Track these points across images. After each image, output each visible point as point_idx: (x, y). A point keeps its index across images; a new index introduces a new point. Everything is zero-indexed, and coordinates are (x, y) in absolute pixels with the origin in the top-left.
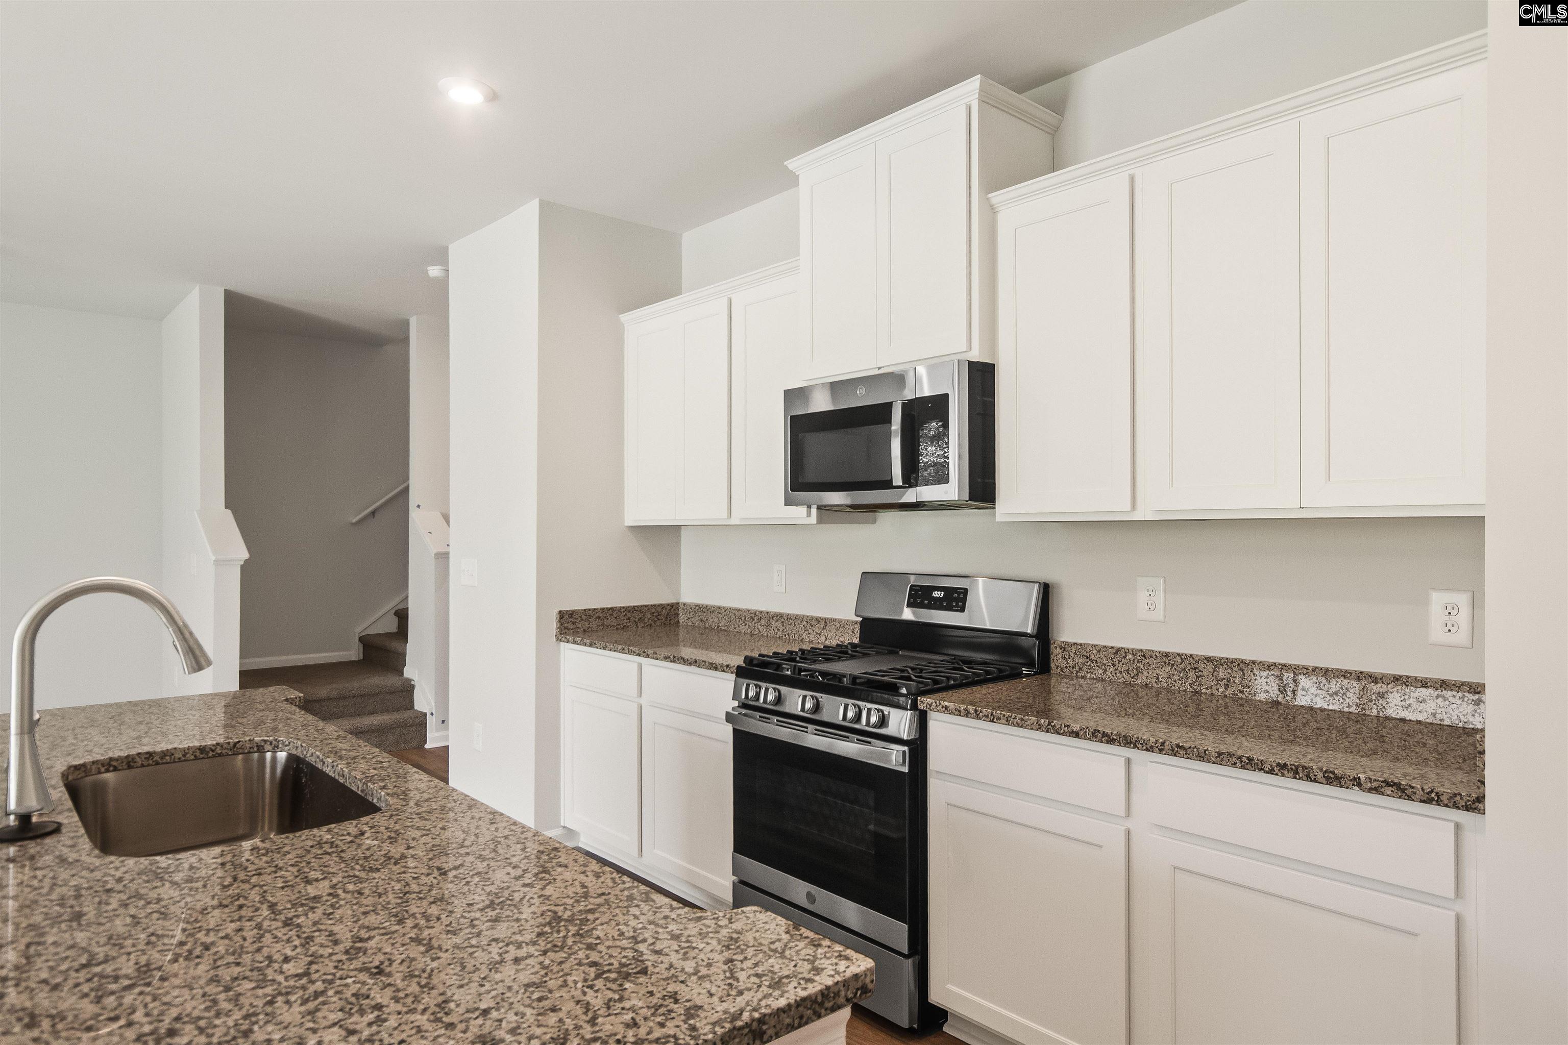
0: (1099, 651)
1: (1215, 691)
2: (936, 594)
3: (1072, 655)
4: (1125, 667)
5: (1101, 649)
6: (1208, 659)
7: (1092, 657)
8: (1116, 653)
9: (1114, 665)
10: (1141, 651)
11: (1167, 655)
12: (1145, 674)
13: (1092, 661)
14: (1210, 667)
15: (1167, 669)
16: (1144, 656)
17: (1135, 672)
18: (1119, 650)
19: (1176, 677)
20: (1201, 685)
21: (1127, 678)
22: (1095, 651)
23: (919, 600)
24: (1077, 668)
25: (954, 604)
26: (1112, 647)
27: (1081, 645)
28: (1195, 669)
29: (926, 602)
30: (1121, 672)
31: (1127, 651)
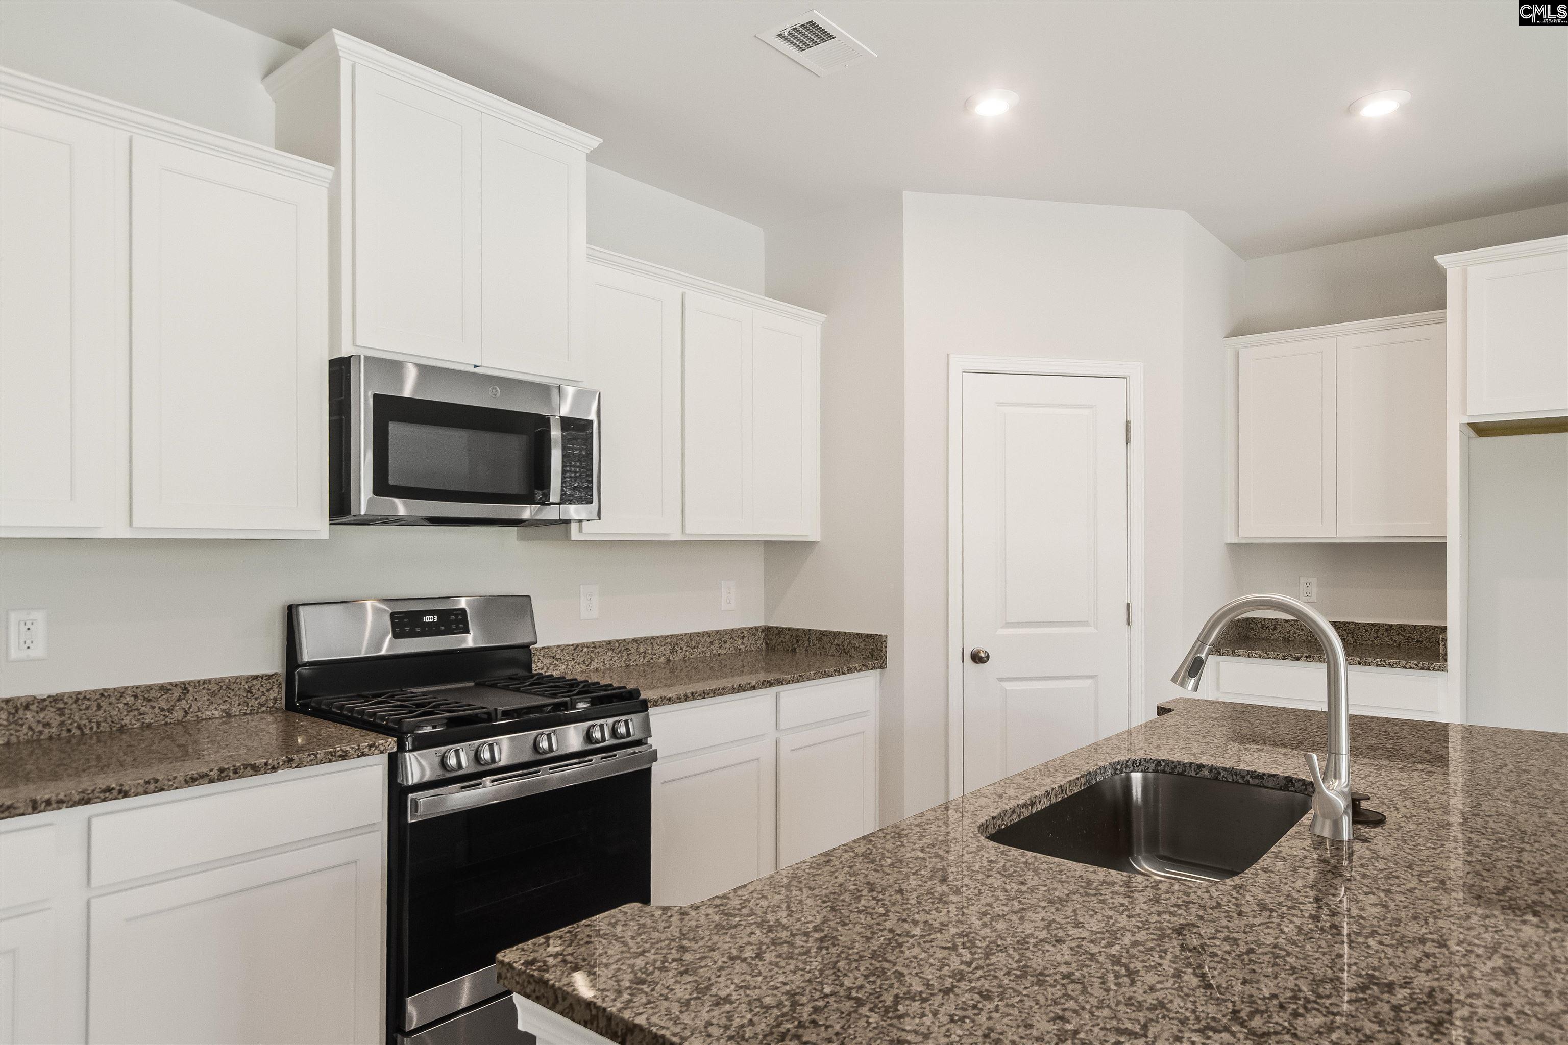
0: (562, 650)
1: (638, 662)
2: (428, 619)
3: (541, 658)
4: (582, 659)
5: (562, 648)
6: (634, 640)
7: (558, 656)
8: (575, 649)
9: (573, 659)
10: (593, 643)
11: (609, 643)
12: (596, 661)
13: (557, 660)
14: (635, 645)
15: (610, 653)
16: (595, 647)
17: (589, 661)
18: (578, 646)
19: (616, 658)
20: (630, 660)
21: (584, 667)
22: (559, 651)
23: (407, 629)
24: (545, 668)
25: (454, 626)
26: (573, 645)
27: (548, 648)
28: (627, 649)
29: (418, 629)
30: (579, 664)
31: (583, 645)
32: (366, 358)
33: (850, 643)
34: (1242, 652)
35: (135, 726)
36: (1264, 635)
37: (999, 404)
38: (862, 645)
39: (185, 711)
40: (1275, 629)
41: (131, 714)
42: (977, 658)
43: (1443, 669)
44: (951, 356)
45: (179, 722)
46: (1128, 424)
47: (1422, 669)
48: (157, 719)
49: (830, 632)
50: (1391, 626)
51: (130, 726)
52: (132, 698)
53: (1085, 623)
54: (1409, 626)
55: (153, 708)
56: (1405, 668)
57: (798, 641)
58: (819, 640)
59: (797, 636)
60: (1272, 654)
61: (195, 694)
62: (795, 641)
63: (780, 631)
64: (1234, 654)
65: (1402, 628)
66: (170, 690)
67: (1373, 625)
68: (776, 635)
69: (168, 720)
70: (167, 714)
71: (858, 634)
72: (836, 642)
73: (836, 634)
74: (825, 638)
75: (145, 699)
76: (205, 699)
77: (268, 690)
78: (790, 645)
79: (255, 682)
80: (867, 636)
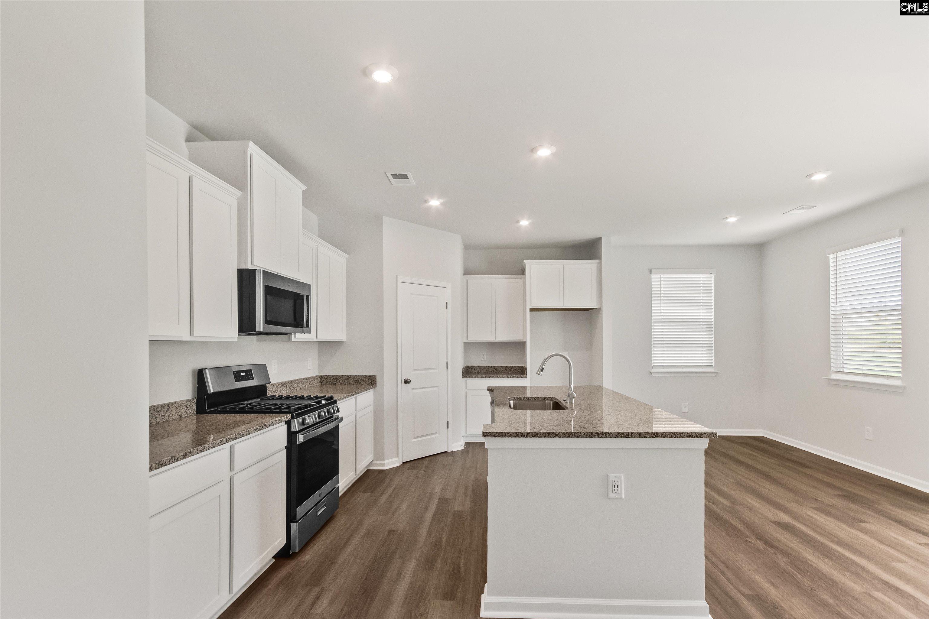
2: (243, 374)
6: (288, 382)
9: (273, 390)
12: (279, 390)
15: (282, 387)
16: (278, 385)
17: (277, 390)
19: (284, 389)
20: (287, 390)
23: (238, 378)
25: (249, 377)
28: (286, 385)
29: (241, 378)
32: (263, 270)
33: (361, 379)
34: (473, 376)
35: (154, 423)
36: (472, 371)
37: (412, 294)
38: (367, 380)
39: (169, 416)
40: (475, 369)
41: (153, 418)
42: (406, 382)
43: (526, 377)
44: (398, 276)
45: (167, 421)
46: (447, 303)
47: (522, 377)
48: (160, 420)
49: (352, 376)
50: (506, 366)
51: (153, 424)
52: (153, 411)
53: (435, 369)
54: (511, 366)
55: (159, 415)
56: (517, 377)
57: (337, 380)
58: (347, 379)
59: (336, 378)
60: (482, 376)
61: (171, 409)
62: (335, 380)
63: (328, 377)
64: (471, 377)
65: (509, 367)
66: (164, 407)
67: (502, 366)
68: (326, 378)
69: (164, 420)
70: (163, 417)
71: (365, 376)
72: (355, 379)
73: (355, 377)
74: (350, 378)
75: (157, 411)
76: (174, 410)
77: (192, 406)
78: (333, 382)
79: (188, 403)
80: (369, 376)
